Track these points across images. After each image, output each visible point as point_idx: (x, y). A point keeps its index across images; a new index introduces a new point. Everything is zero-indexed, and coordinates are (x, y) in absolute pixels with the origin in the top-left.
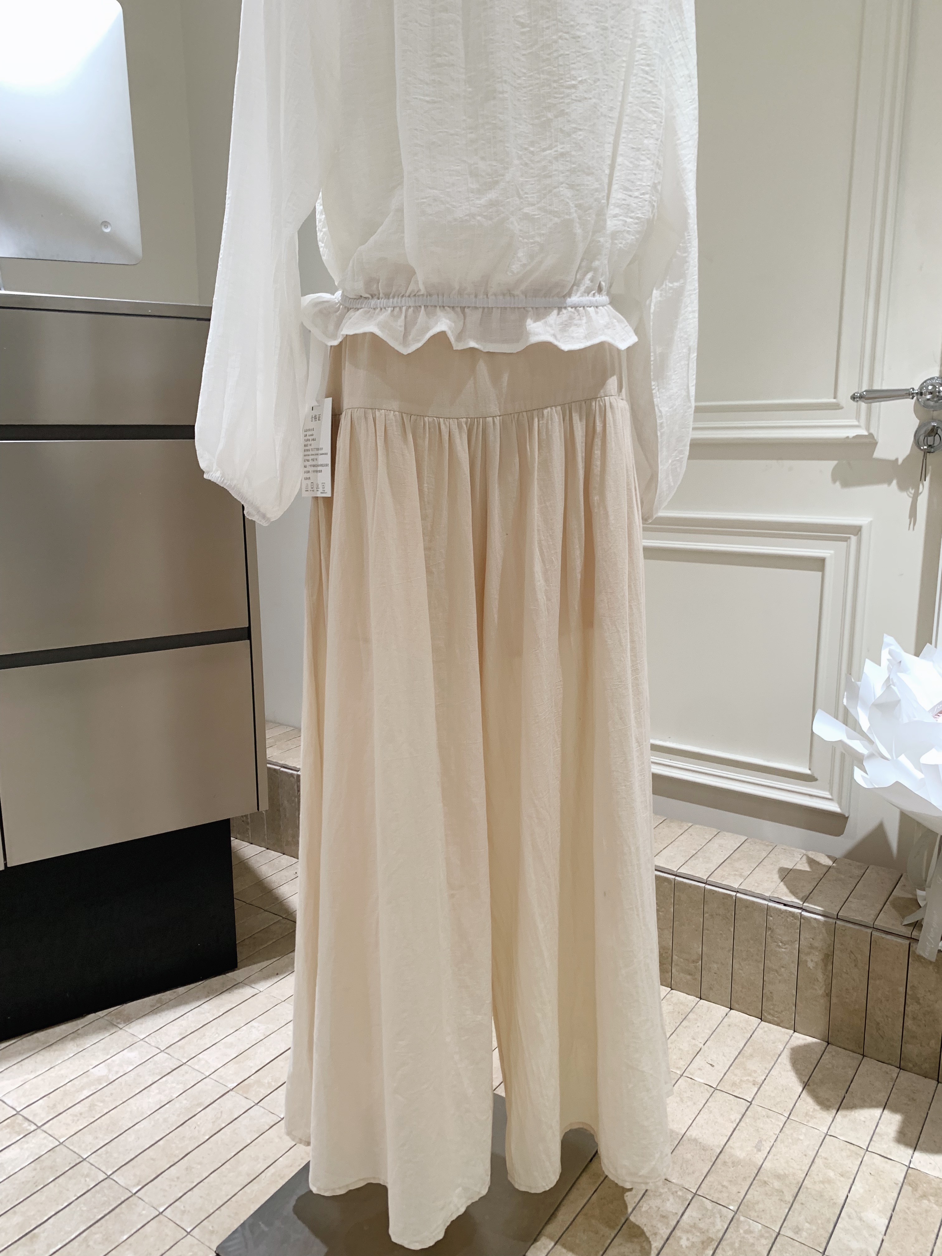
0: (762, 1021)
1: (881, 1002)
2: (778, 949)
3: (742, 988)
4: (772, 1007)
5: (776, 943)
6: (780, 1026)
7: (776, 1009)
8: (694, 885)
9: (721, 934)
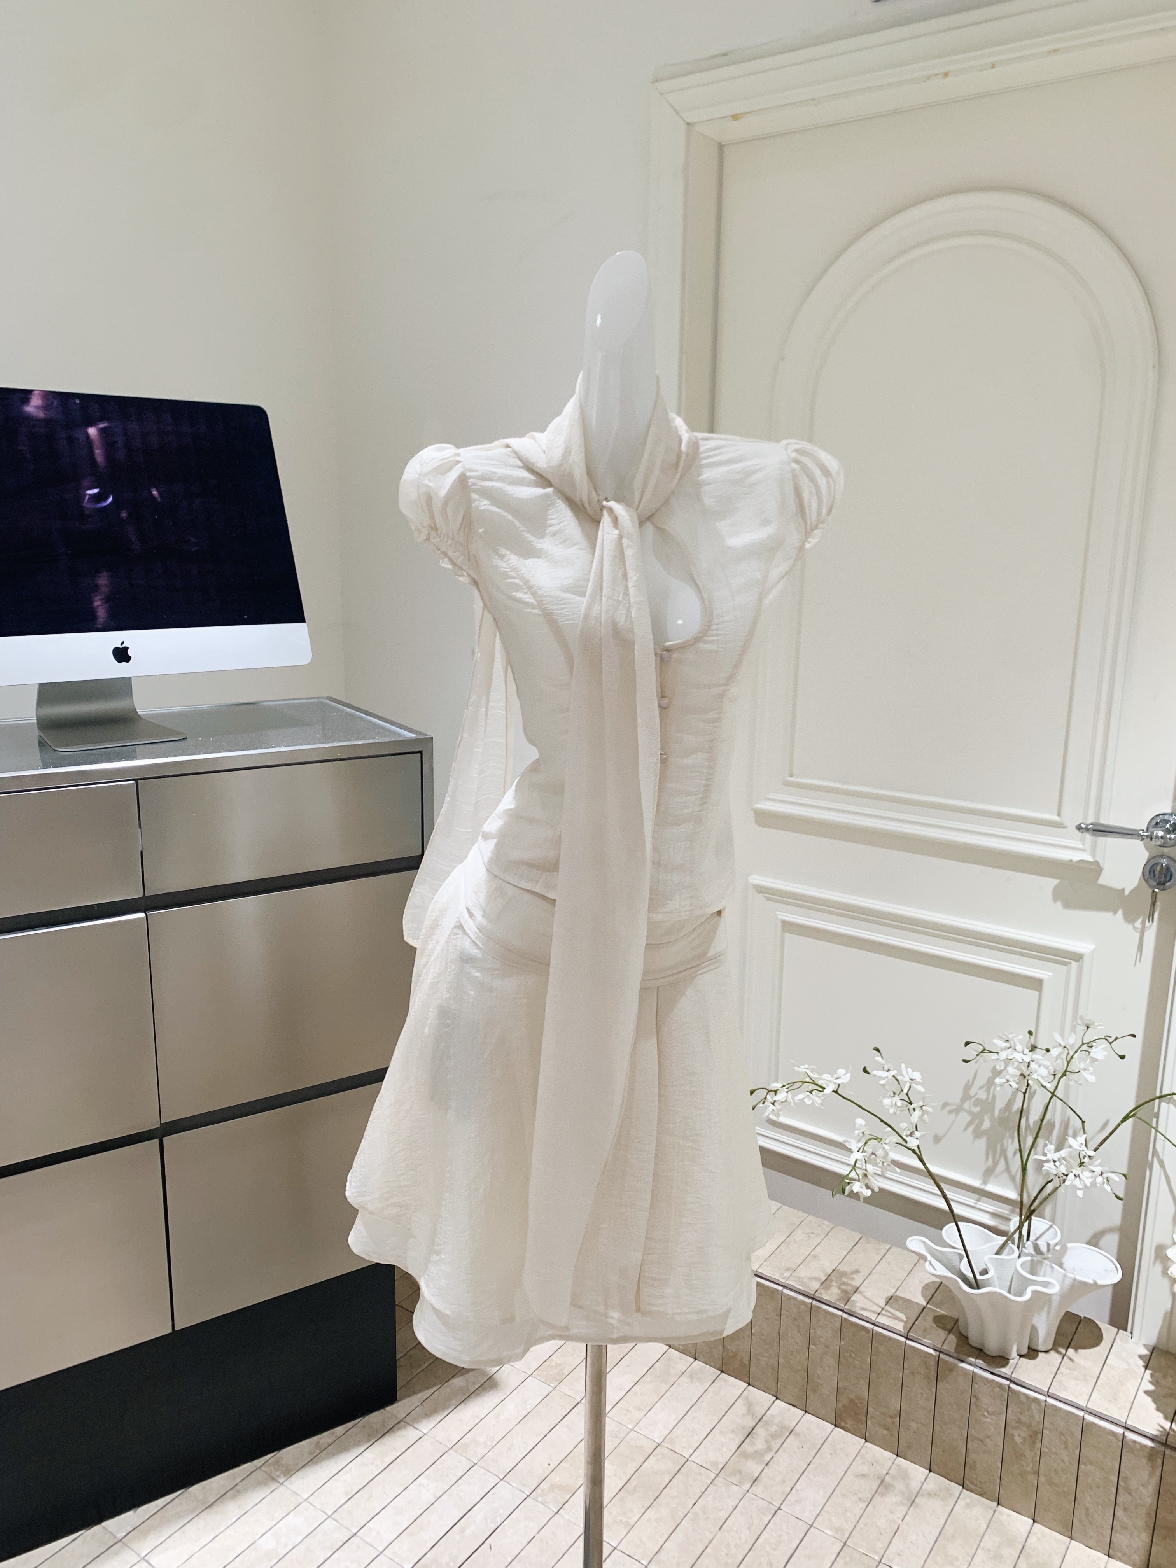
0: (963, 1488)
1: (1091, 1488)
2: (983, 1419)
3: (943, 1451)
4: (974, 1476)
5: (981, 1412)
6: (983, 1497)
7: (979, 1479)
8: (895, 1339)
9: (922, 1393)
